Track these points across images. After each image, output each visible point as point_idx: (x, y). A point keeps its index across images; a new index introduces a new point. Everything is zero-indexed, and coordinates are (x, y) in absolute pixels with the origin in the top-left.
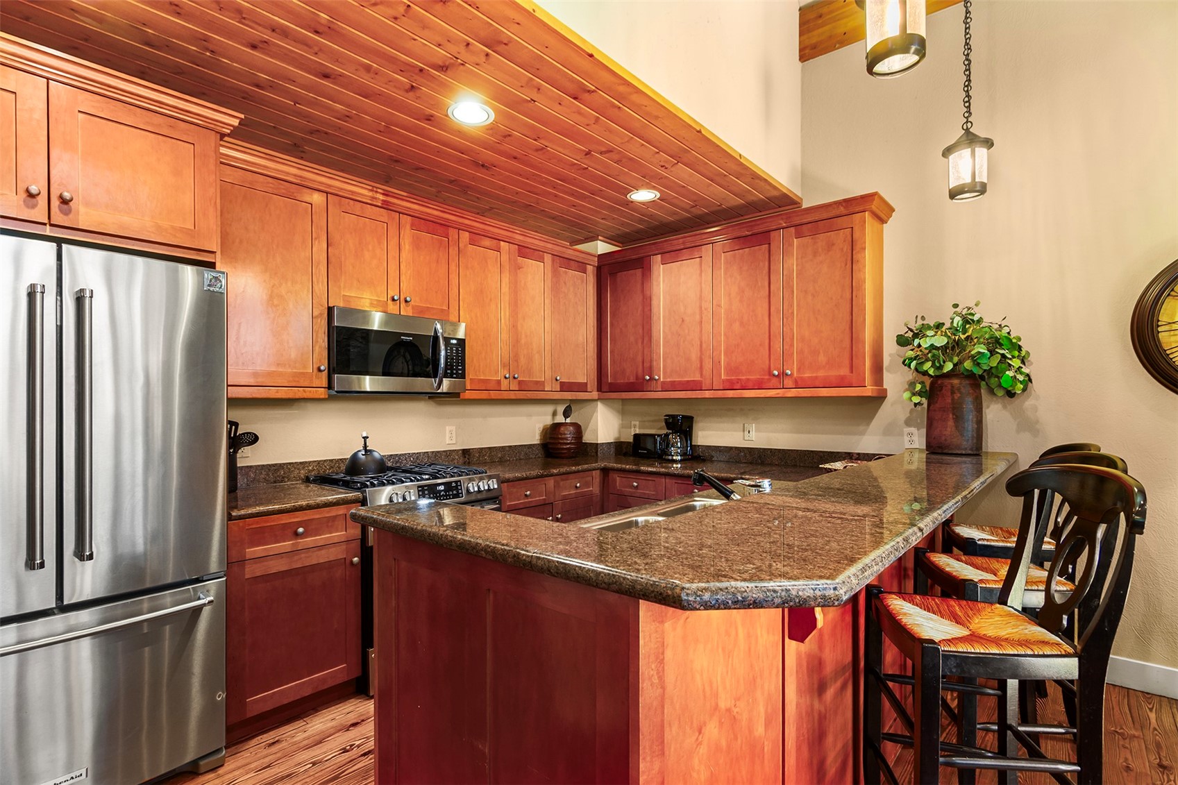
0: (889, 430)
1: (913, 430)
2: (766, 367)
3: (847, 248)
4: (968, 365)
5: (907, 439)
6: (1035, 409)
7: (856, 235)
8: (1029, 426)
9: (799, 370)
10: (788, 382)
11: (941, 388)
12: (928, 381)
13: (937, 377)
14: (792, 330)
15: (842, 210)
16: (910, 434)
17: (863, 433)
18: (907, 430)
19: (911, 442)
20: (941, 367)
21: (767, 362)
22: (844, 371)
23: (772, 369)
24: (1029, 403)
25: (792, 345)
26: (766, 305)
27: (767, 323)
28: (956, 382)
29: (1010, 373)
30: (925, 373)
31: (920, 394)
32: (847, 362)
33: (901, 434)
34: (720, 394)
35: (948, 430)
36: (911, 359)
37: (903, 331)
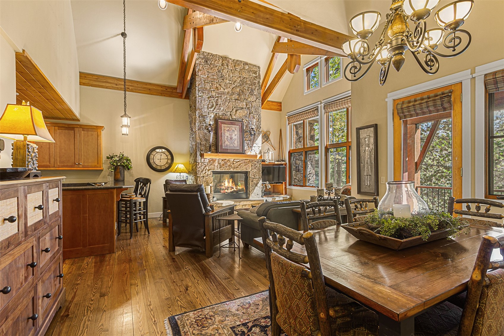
0: (104, 177)
1: (110, 177)
2: (73, 162)
3: (96, 136)
4: (122, 164)
5: (108, 179)
6: (132, 172)
7: (99, 134)
8: (132, 175)
9: (83, 163)
10: (80, 166)
11: (117, 168)
12: (114, 167)
13: (116, 166)
14: (82, 153)
15: (95, 128)
16: (109, 178)
17: (97, 178)
18: (108, 177)
19: (109, 179)
20: (117, 164)
21: (74, 160)
22: (96, 164)
23: (75, 162)
24: (132, 171)
25: (82, 157)
26: (74, 146)
27: (74, 151)
28: (120, 167)
29: (130, 166)
30: (114, 165)
31: (113, 169)
32: (96, 162)
33: (107, 178)
34: (57, 169)
35: (119, 176)
36: (112, 162)
37: (108, 156)
